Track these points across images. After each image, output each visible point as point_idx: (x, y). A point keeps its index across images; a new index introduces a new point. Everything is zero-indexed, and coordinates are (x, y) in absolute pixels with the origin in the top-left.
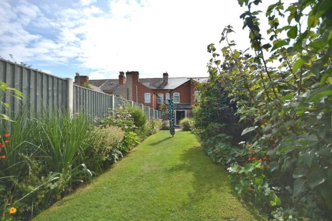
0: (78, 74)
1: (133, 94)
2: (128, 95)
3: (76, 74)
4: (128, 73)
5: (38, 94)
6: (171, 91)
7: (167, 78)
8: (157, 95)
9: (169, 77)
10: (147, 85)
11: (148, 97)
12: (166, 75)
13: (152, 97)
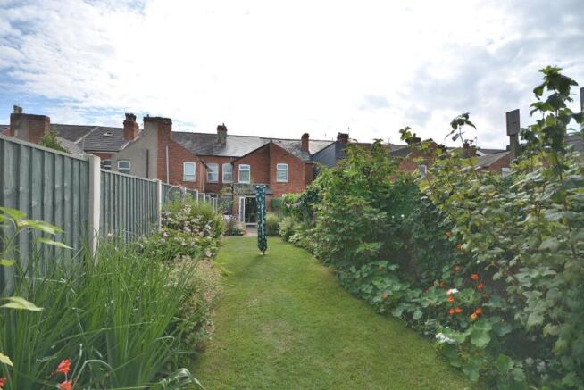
0: (20, 109)
1: (159, 161)
2: (148, 164)
3: (15, 107)
4: (147, 120)
5: (34, 203)
6: (235, 161)
7: (225, 136)
8: (206, 167)
9: (228, 133)
10: (187, 144)
11: (189, 170)
12: (222, 129)
13: (197, 170)
